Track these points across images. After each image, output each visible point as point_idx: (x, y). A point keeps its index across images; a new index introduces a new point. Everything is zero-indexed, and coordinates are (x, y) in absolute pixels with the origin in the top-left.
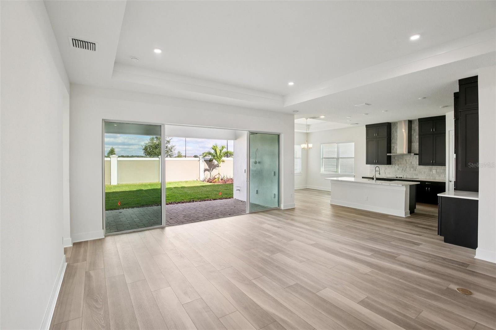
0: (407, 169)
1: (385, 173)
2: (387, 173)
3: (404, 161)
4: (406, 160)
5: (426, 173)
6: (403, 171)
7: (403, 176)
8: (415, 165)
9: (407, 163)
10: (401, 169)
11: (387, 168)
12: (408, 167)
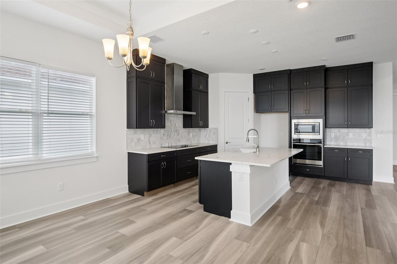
0: (172, 133)
1: (150, 143)
2: (151, 143)
3: (169, 121)
4: (171, 120)
5: (186, 137)
6: (169, 137)
7: (169, 144)
8: (178, 127)
9: (171, 125)
10: (167, 134)
11: (152, 134)
12: (173, 130)
